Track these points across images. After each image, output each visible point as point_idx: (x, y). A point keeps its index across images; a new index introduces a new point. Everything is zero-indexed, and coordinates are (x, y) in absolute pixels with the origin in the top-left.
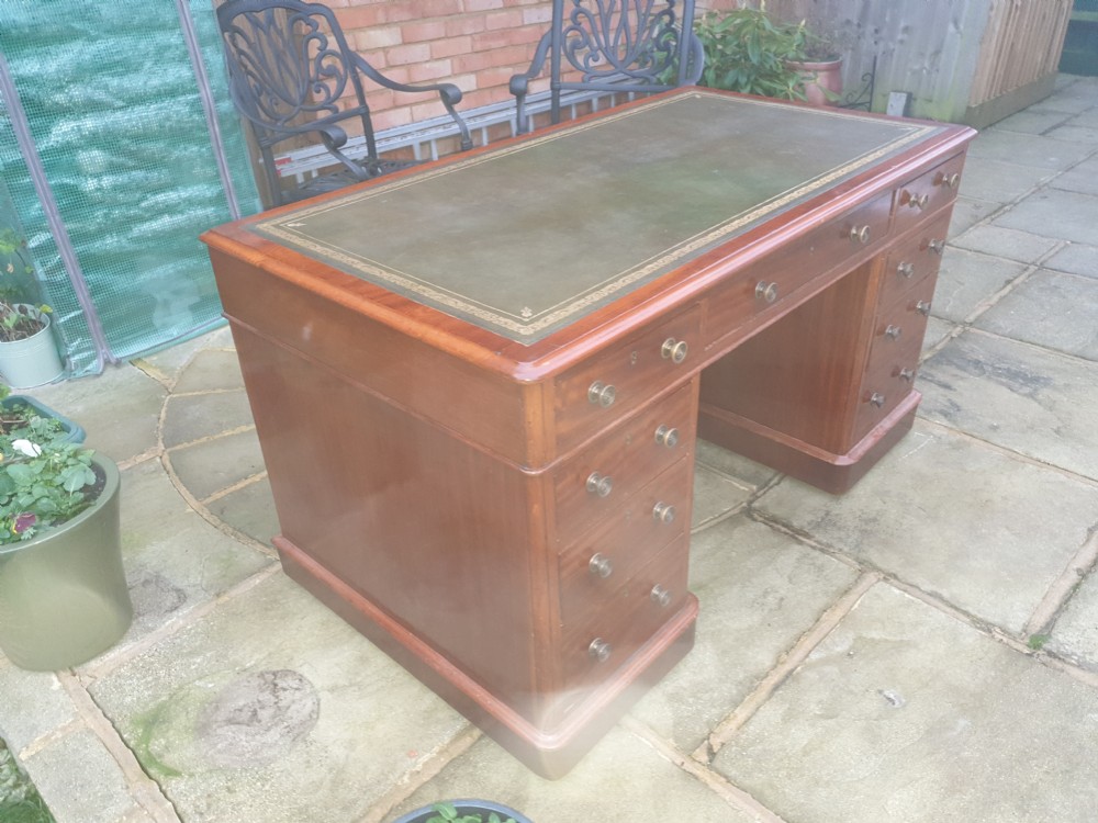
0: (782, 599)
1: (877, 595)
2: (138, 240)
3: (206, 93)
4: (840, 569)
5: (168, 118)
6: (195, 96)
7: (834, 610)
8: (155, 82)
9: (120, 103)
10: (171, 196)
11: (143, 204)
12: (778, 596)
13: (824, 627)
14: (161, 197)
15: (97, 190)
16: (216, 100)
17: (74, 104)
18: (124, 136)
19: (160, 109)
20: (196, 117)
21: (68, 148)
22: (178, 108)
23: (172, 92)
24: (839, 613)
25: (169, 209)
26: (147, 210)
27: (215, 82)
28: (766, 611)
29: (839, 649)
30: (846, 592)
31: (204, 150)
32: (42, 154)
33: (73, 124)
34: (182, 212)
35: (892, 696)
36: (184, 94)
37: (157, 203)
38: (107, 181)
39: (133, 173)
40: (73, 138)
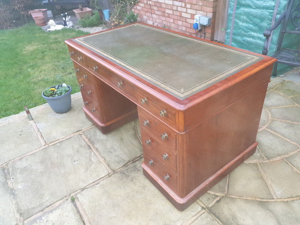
0: (112, 153)
1: (104, 171)
2: (243, 40)
3: (275, 11)
4: (117, 167)
5: (263, 14)
6: (272, 11)
7: (104, 161)
8: (264, 4)
9: (254, 7)
10: (255, 34)
11: (249, 33)
12: (113, 152)
13: (100, 158)
14: (253, 33)
15: (241, 25)
16: (277, 14)
17: (246, 4)
18: (252, 16)
19: (262, 11)
20: (270, 17)
21: (241, 14)
22: (266, 13)
23: (267, 8)
24: (102, 161)
25: (253, 37)
26: (249, 35)
27: (279, 9)
28: (109, 149)
29: (92, 158)
30: (109, 166)
31: (268, 26)
32: (236, 13)
33: (244, 9)
34: (255, 39)
35: (75, 162)
36: (269, 10)
37: (251, 34)
38: (244, 24)
39: (250, 25)
40: (242, 12)
